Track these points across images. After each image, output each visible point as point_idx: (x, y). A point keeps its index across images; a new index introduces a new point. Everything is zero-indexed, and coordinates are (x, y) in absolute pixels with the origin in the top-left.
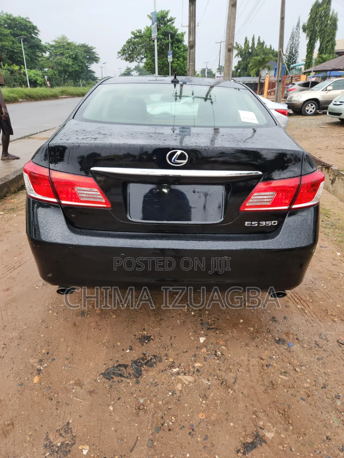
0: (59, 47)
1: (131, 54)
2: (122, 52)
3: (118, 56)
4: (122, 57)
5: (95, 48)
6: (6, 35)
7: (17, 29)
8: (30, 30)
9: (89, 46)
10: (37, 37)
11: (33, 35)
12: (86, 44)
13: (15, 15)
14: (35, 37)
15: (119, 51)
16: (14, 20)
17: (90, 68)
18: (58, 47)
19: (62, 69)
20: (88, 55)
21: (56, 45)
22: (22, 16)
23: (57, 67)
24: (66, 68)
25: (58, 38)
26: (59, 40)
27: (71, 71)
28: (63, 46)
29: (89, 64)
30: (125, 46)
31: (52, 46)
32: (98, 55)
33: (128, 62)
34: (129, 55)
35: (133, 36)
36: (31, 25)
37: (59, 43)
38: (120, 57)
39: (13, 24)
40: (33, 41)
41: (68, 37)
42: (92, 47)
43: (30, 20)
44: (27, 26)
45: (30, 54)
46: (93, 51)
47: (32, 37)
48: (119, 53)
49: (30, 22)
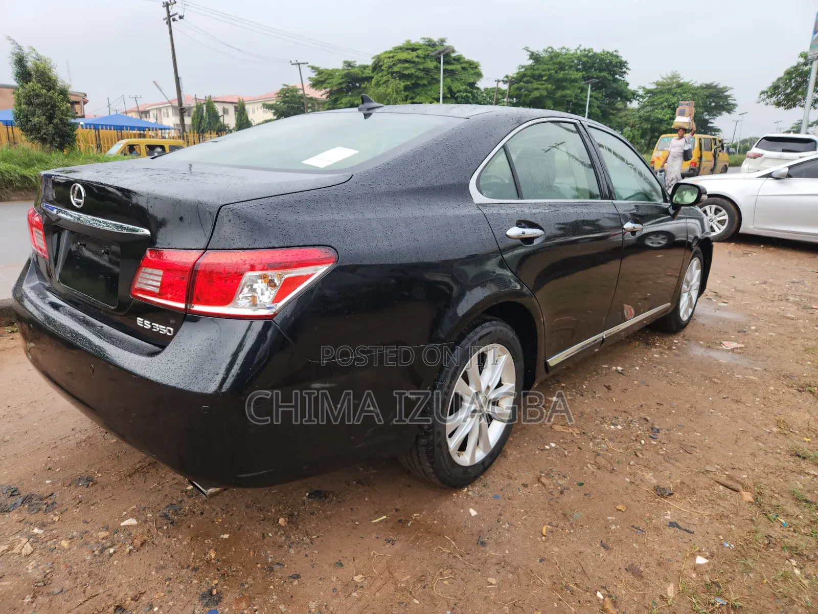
0: (661, 92)
1: (791, 93)
2: (771, 90)
3: (761, 99)
4: (768, 100)
5: (732, 89)
6: (575, 81)
7: (595, 70)
8: (614, 69)
9: (721, 86)
10: (622, 79)
11: (617, 76)
12: (715, 84)
13: (598, 50)
14: (620, 80)
15: (765, 89)
16: (595, 55)
17: (712, 123)
18: (658, 92)
19: (649, 126)
20: (714, 102)
21: (657, 88)
22: (607, 50)
23: (641, 124)
24: (656, 125)
25: (663, 78)
26: (665, 81)
27: (665, 129)
28: (669, 90)
29: (712, 117)
30: (779, 79)
31: (649, 92)
32: (735, 100)
33: (782, 108)
34: (787, 95)
35: (802, 60)
36: (618, 60)
37: (663, 85)
38: (763, 100)
39: (590, 63)
40: (615, 85)
41: (682, 76)
42: (726, 87)
43: (619, 54)
44: (611, 63)
45: (604, 105)
46: (726, 93)
47: (616, 80)
48: (763, 93)
49: (617, 57)
